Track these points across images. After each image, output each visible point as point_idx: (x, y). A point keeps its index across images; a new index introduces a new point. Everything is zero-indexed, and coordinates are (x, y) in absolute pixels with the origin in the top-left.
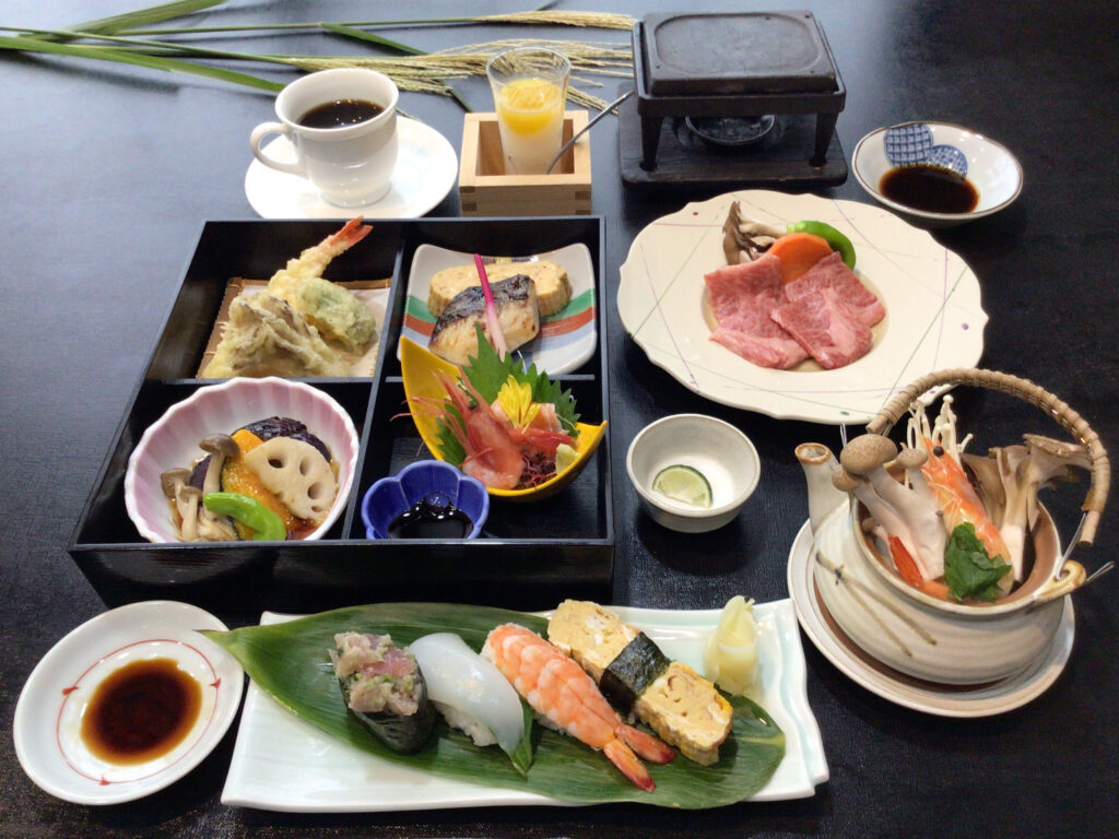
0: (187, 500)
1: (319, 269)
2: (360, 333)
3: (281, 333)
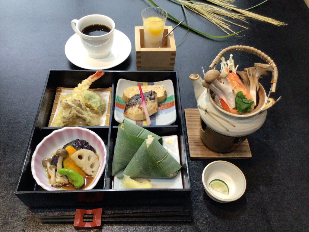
0: (52, 169)
1: (88, 87)
2: (101, 108)
3: (78, 112)
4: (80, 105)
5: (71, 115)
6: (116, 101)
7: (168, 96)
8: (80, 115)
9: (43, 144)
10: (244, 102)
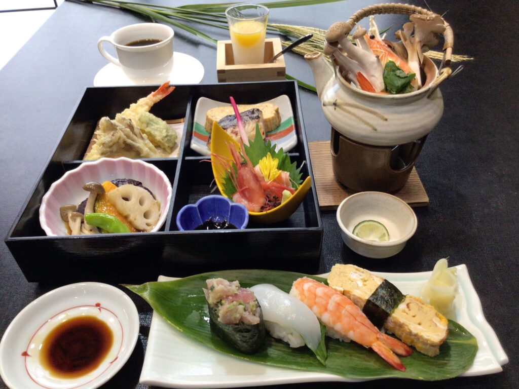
0: (75, 220)
1: (147, 108)
2: (169, 141)
3: (128, 137)
4: (131, 127)
5: (115, 139)
6: (194, 130)
7: (283, 120)
8: (129, 141)
9: (64, 183)
10: (399, 76)
